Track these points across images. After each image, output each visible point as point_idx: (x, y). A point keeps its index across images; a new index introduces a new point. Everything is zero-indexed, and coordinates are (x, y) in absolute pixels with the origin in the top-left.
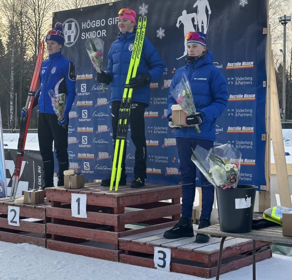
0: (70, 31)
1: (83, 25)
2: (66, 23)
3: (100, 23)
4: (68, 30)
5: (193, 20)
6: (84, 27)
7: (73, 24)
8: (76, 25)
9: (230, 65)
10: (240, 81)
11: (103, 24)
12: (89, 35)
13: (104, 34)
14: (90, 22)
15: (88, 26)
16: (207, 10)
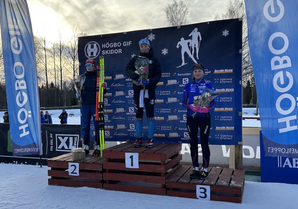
0: (93, 49)
2: (90, 44)
3: (117, 44)
5: (189, 44)
6: (104, 47)
8: (97, 45)
9: (216, 71)
10: (223, 81)
11: (119, 45)
12: (109, 52)
13: (120, 52)
14: (109, 44)
15: (107, 46)
16: (199, 38)
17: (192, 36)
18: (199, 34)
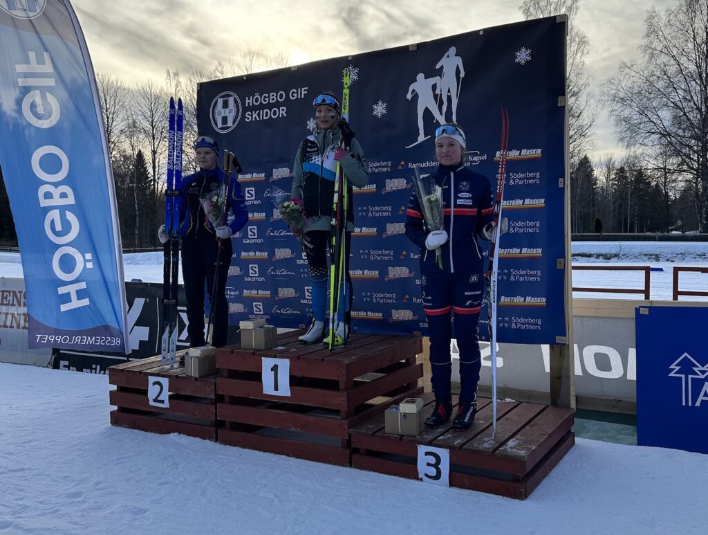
0: (227, 110)
1: (247, 101)
3: (276, 97)
4: (223, 108)
5: (434, 87)
6: (249, 103)
7: (231, 100)
8: (235, 100)
9: (499, 155)
10: (518, 179)
11: (281, 98)
12: (259, 115)
13: (282, 114)
14: (259, 97)
15: (257, 101)
16: (458, 72)
17: (442, 67)
18: (459, 61)
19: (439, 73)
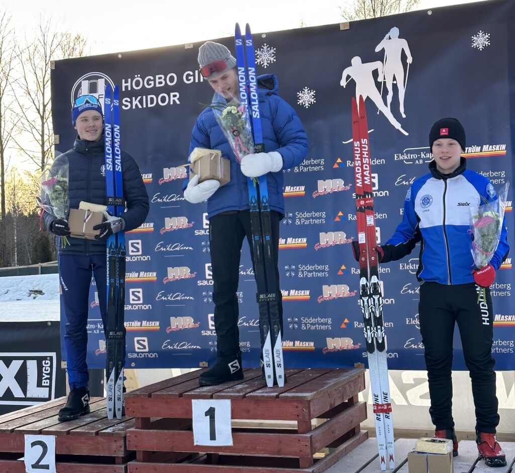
1: (124, 85)
2: (84, 80)
3: (165, 80)
4: (90, 93)
5: (375, 73)
6: (126, 87)
7: (101, 83)
11: (171, 81)
12: (141, 101)
16: (404, 57)
17: (383, 50)
18: (404, 44)
19: (381, 57)
